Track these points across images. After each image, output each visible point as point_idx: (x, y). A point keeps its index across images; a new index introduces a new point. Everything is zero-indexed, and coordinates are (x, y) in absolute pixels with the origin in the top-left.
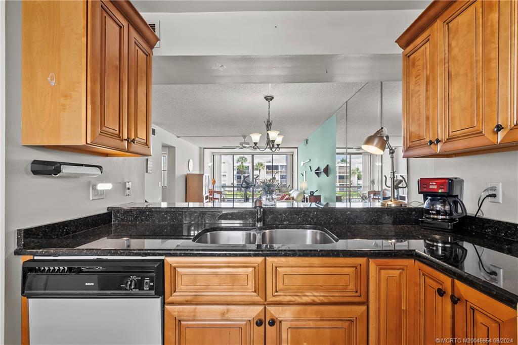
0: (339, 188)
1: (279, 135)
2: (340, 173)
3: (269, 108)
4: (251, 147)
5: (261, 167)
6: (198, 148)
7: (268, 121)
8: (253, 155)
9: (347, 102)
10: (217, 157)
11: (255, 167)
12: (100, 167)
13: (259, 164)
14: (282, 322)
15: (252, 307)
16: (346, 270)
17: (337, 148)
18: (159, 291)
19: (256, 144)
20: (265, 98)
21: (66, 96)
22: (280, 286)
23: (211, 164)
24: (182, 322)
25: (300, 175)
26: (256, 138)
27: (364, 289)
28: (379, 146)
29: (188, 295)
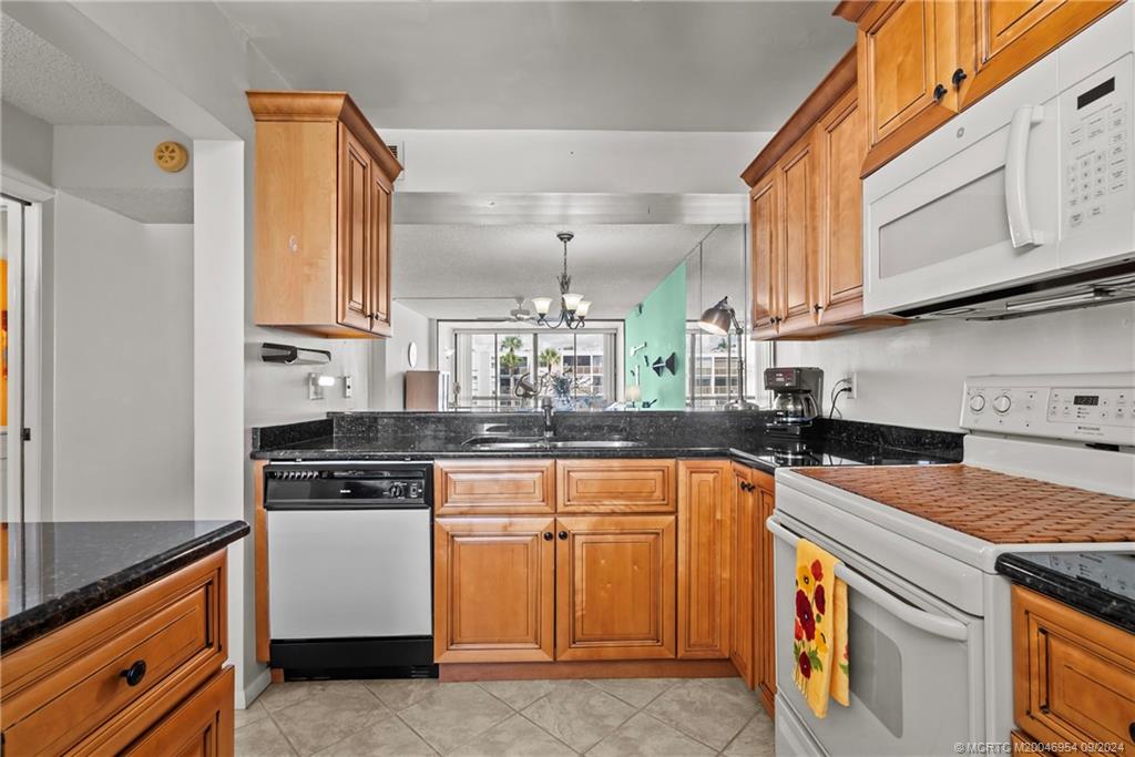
0: (714, 401)
1: (582, 300)
2: (717, 372)
3: (565, 254)
4: (533, 319)
5: (553, 360)
6: (426, 322)
7: (564, 277)
8: (535, 335)
9: (701, 243)
10: (462, 339)
11: (540, 359)
12: (328, 353)
13: (548, 353)
14: (577, 537)
15: (540, 519)
16: (651, 474)
17: (689, 321)
18: (428, 501)
19: (542, 315)
20: (558, 236)
21: (311, 265)
22: (573, 493)
23: (450, 353)
24: (457, 539)
25: (629, 374)
26: (542, 305)
27: (672, 496)
28: (721, 323)
29: (464, 506)
